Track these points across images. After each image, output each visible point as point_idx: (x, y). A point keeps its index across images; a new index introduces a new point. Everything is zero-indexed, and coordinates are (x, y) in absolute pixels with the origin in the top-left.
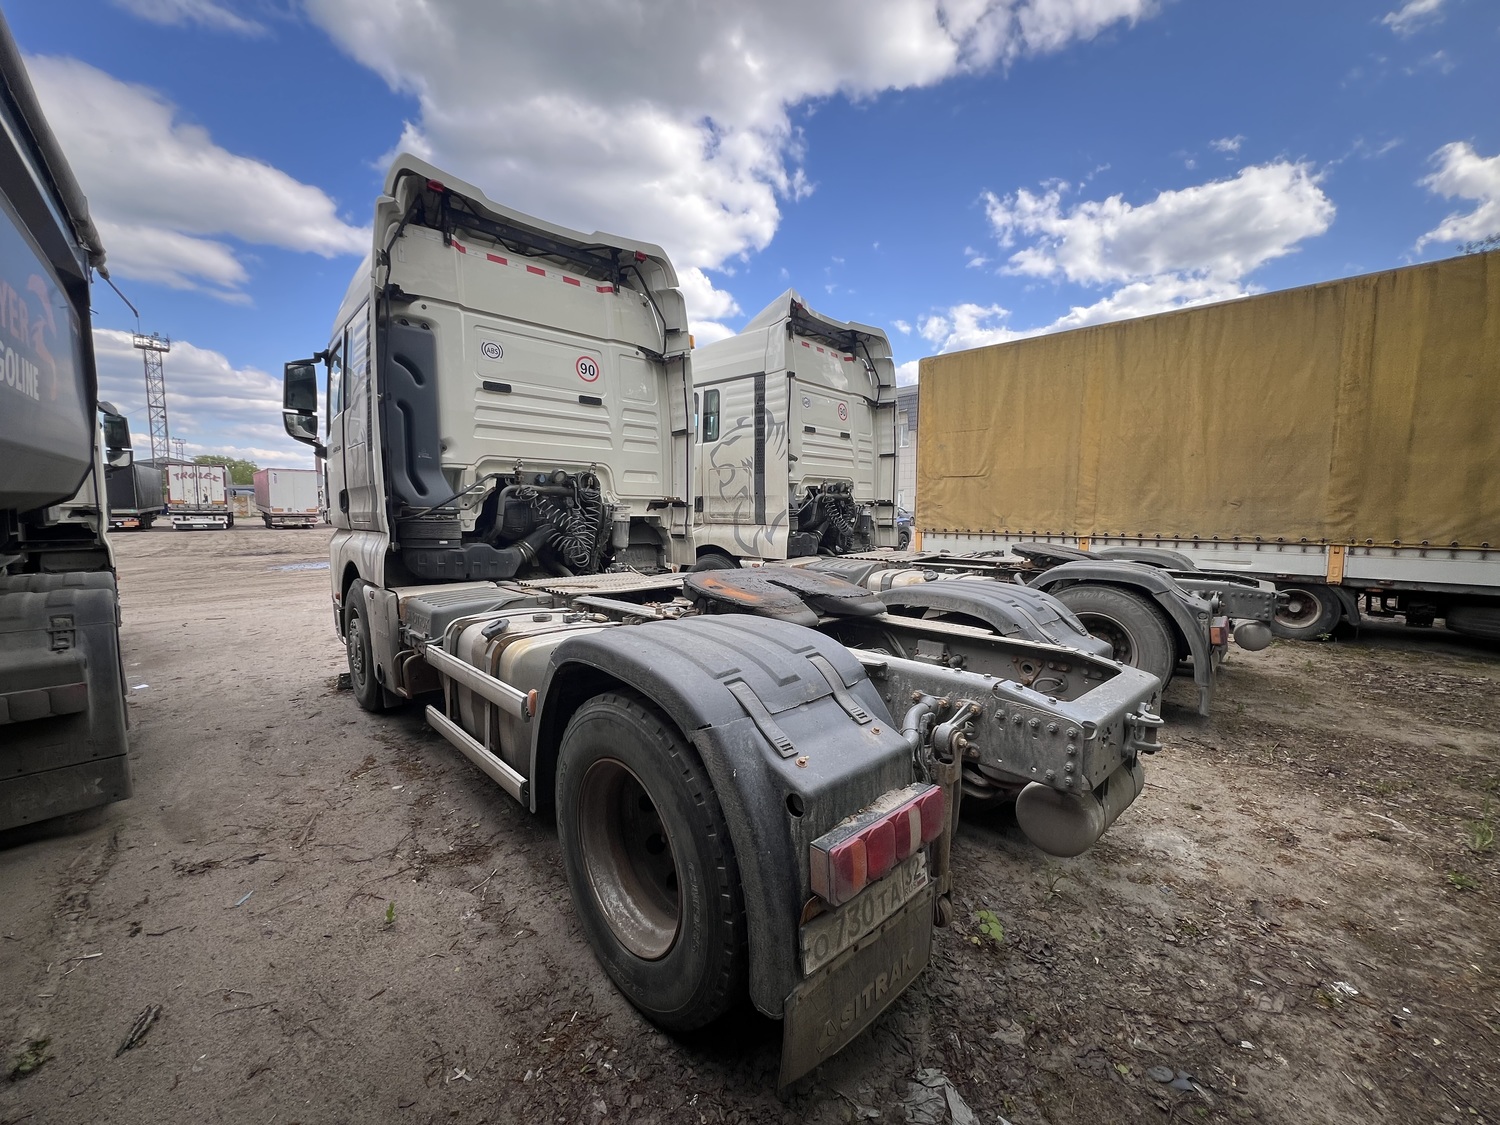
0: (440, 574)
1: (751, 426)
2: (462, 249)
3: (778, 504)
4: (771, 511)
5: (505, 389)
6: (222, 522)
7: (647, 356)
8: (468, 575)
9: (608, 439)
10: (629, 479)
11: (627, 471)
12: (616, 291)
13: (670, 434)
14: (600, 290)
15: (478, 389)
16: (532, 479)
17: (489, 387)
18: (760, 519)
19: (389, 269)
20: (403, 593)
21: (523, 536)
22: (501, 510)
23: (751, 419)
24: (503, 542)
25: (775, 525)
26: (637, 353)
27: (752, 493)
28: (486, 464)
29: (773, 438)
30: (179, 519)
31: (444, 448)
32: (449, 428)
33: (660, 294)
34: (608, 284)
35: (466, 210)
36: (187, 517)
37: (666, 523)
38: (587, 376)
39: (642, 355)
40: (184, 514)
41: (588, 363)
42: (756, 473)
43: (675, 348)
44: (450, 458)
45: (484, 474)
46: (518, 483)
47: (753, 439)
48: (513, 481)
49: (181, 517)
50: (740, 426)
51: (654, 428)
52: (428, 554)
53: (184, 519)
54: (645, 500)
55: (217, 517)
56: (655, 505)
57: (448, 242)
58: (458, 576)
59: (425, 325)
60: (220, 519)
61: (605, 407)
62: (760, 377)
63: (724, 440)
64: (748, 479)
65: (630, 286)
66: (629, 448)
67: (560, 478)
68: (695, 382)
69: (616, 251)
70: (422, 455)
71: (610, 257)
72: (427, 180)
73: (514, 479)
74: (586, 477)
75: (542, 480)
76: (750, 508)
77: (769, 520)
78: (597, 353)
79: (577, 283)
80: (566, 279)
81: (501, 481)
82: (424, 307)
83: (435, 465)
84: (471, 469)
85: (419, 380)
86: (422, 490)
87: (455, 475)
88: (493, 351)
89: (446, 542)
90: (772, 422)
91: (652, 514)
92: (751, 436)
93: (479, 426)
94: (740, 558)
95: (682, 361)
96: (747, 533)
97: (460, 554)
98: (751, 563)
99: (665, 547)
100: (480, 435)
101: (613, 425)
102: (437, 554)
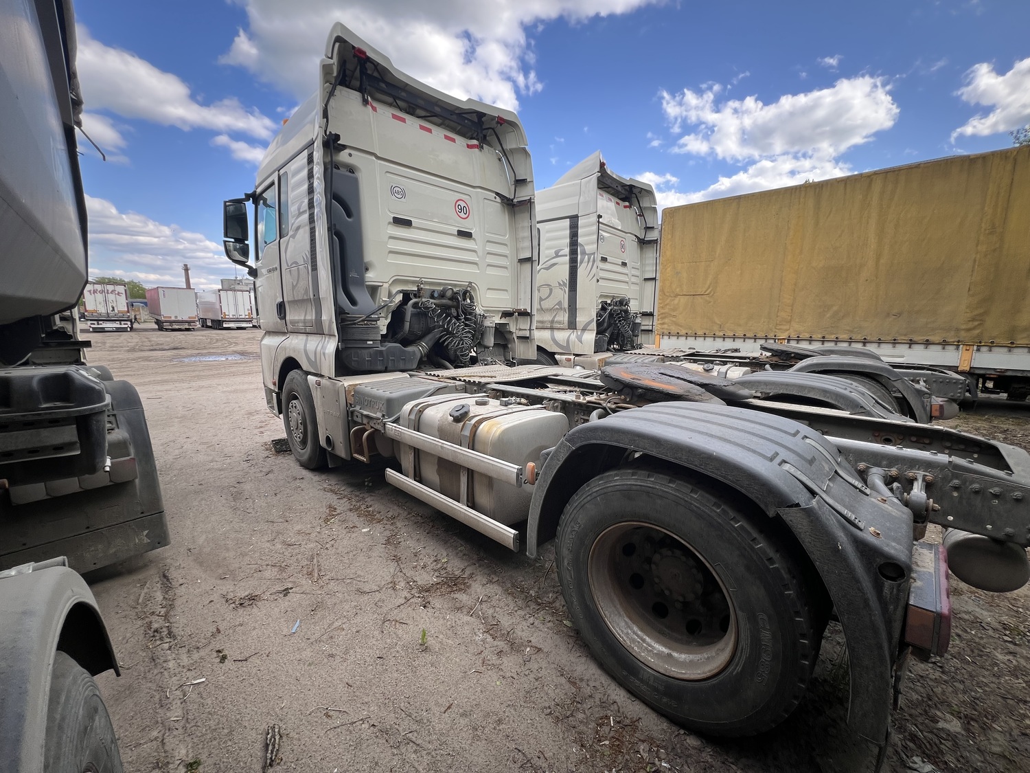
0: (367, 367)
1: (566, 255)
2: (374, 109)
3: (588, 313)
4: (581, 319)
5: (407, 223)
6: (126, 326)
7: (502, 200)
8: (386, 368)
9: (476, 264)
10: (490, 295)
11: (489, 289)
12: (480, 147)
13: (516, 261)
14: (469, 146)
15: (389, 223)
16: (428, 294)
17: (398, 222)
18: (572, 325)
19: (327, 121)
20: (348, 382)
21: (421, 338)
22: (408, 317)
23: (567, 250)
24: (406, 342)
25: (584, 330)
26: (495, 198)
27: (566, 305)
28: (396, 282)
29: (584, 265)
30: (94, 324)
31: (367, 269)
32: (370, 253)
33: (512, 151)
34: (475, 142)
35: (376, 74)
36: (100, 322)
37: (512, 328)
38: (462, 215)
39: (498, 199)
40: (98, 320)
41: (463, 204)
42: (570, 291)
43: (523, 195)
44: (371, 277)
45: (394, 291)
46: (419, 297)
47: (568, 266)
48: (415, 296)
49: (95, 322)
50: (557, 256)
51: (506, 256)
52: (359, 351)
53: (98, 324)
54: (499, 311)
55: (123, 322)
56: (506, 314)
57: (365, 102)
58: (380, 368)
59: (352, 169)
60: (124, 324)
61: (474, 239)
62: (574, 220)
63: (544, 266)
64: (563, 296)
65: (489, 145)
66: (491, 271)
67: (449, 294)
68: (537, 220)
69: (481, 115)
70: (352, 275)
71: (476, 120)
72: (353, 47)
73: (417, 294)
74: (465, 293)
75: (436, 295)
76: (564, 317)
77: (580, 325)
78: (468, 197)
79: (453, 140)
80: (446, 137)
81: (407, 296)
82: (350, 155)
83: (361, 282)
84: (386, 286)
85: (349, 215)
86: (353, 302)
87: (374, 290)
88: (398, 193)
89: (371, 342)
90: (584, 253)
91: (503, 321)
92: (565, 264)
93: (391, 252)
94: (554, 353)
95: (529, 204)
96: (561, 336)
97: (381, 352)
98: (564, 357)
99: (510, 346)
100: (392, 259)
101: (480, 253)
102: (365, 352)
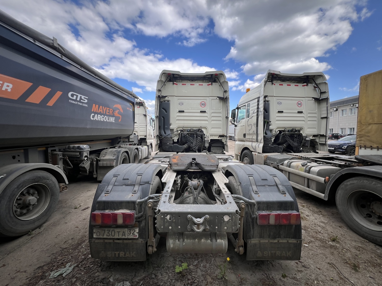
0: (167, 150)
1: (256, 113)
2: (176, 84)
3: (261, 136)
4: (259, 138)
5: (183, 112)
7: (219, 98)
8: (173, 151)
9: (207, 120)
10: (213, 130)
11: (212, 128)
12: (212, 84)
13: (225, 118)
14: (208, 85)
15: (177, 112)
16: (187, 131)
17: (180, 112)
18: (257, 141)
22: (180, 137)
23: (256, 111)
24: (181, 144)
25: (260, 142)
26: (217, 98)
27: (255, 132)
28: (178, 128)
29: (260, 116)
31: (170, 125)
32: (171, 121)
33: (223, 83)
34: (210, 83)
37: (224, 141)
38: (203, 106)
42: (256, 127)
43: (226, 96)
44: (171, 127)
45: (178, 130)
47: (256, 117)
51: (221, 117)
52: (165, 146)
54: (218, 135)
56: (220, 136)
57: (173, 84)
58: (171, 151)
59: (168, 101)
61: (207, 113)
62: (258, 99)
63: (250, 117)
64: (254, 128)
65: (216, 82)
66: (213, 122)
67: (192, 130)
69: (212, 75)
70: (166, 127)
71: (210, 77)
73: (183, 131)
75: (189, 131)
76: (255, 137)
77: (259, 141)
78: (206, 100)
79: (202, 85)
80: (199, 85)
81: (181, 131)
82: (168, 98)
83: (168, 128)
84: (175, 129)
85: (166, 112)
86: (165, 133)
87: (172, 130)
88: (181, 104)
89: (169, 144)
91: (219, 138)
93: (177, 120)
94: (252, 151)
95: (227, 98)
96: (254, 144)
97: (171, 146)
98: (254, 153)
100: (177, 122)
101: (209, 117)
102: (167, 146)
